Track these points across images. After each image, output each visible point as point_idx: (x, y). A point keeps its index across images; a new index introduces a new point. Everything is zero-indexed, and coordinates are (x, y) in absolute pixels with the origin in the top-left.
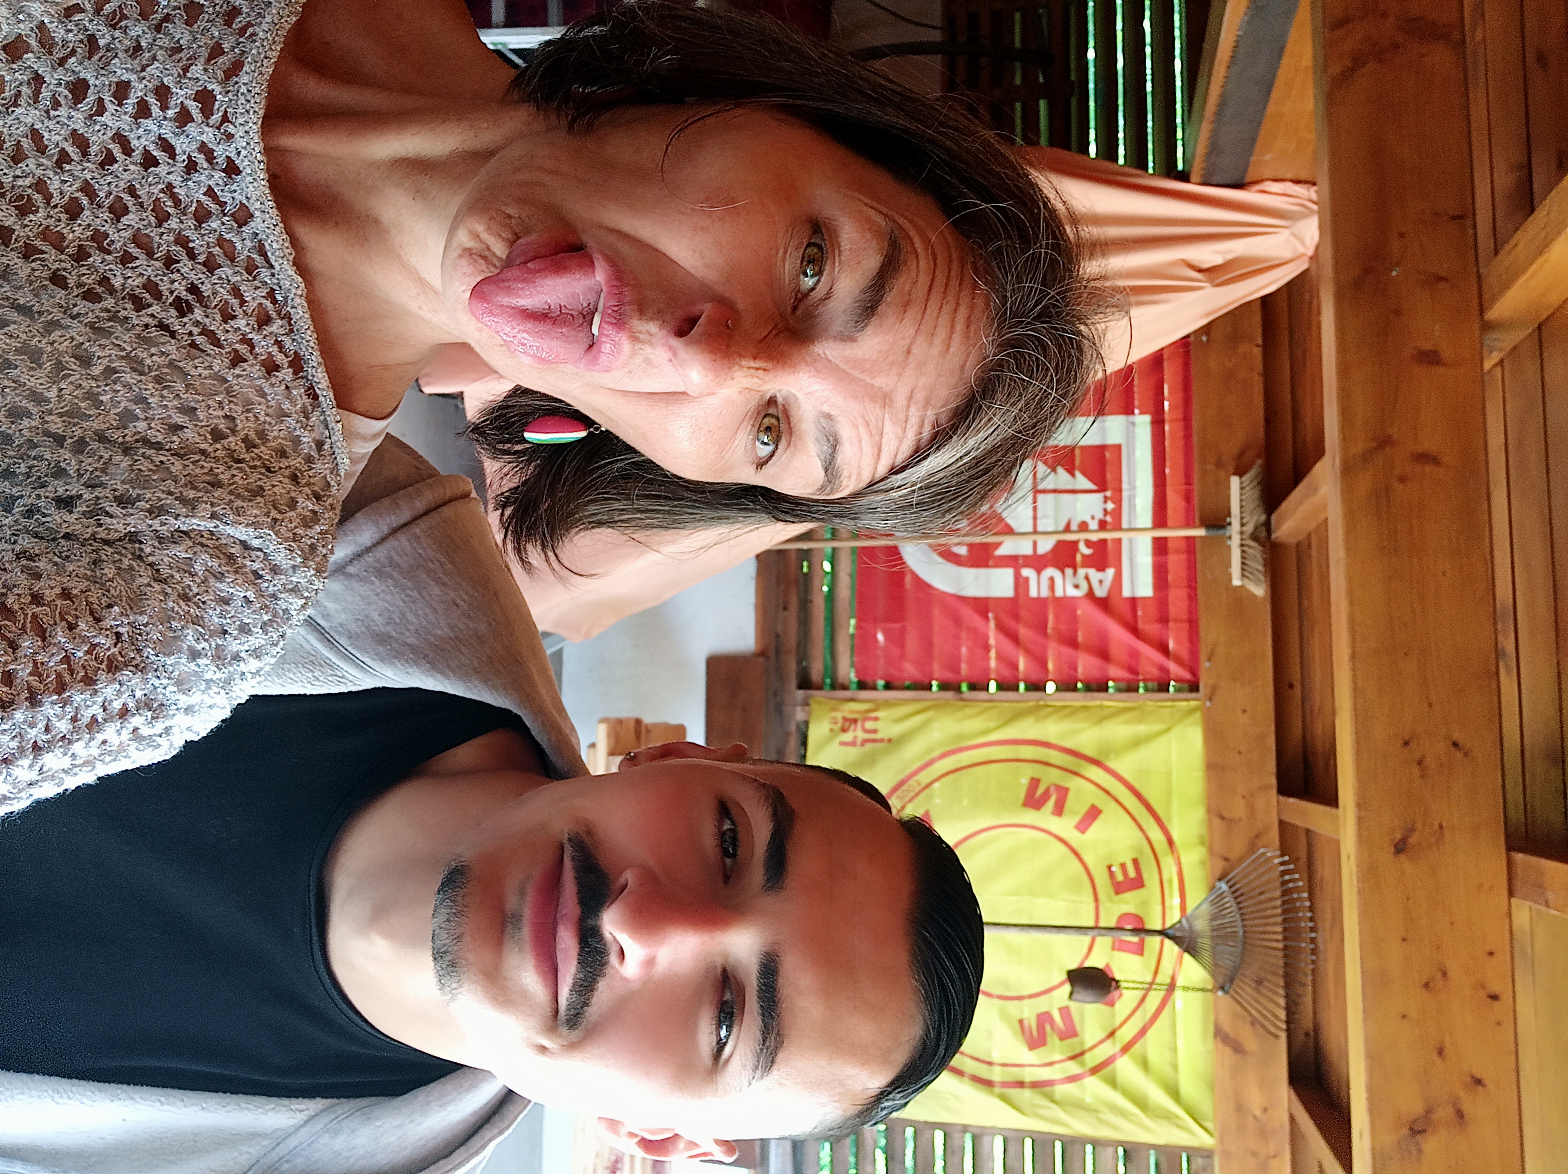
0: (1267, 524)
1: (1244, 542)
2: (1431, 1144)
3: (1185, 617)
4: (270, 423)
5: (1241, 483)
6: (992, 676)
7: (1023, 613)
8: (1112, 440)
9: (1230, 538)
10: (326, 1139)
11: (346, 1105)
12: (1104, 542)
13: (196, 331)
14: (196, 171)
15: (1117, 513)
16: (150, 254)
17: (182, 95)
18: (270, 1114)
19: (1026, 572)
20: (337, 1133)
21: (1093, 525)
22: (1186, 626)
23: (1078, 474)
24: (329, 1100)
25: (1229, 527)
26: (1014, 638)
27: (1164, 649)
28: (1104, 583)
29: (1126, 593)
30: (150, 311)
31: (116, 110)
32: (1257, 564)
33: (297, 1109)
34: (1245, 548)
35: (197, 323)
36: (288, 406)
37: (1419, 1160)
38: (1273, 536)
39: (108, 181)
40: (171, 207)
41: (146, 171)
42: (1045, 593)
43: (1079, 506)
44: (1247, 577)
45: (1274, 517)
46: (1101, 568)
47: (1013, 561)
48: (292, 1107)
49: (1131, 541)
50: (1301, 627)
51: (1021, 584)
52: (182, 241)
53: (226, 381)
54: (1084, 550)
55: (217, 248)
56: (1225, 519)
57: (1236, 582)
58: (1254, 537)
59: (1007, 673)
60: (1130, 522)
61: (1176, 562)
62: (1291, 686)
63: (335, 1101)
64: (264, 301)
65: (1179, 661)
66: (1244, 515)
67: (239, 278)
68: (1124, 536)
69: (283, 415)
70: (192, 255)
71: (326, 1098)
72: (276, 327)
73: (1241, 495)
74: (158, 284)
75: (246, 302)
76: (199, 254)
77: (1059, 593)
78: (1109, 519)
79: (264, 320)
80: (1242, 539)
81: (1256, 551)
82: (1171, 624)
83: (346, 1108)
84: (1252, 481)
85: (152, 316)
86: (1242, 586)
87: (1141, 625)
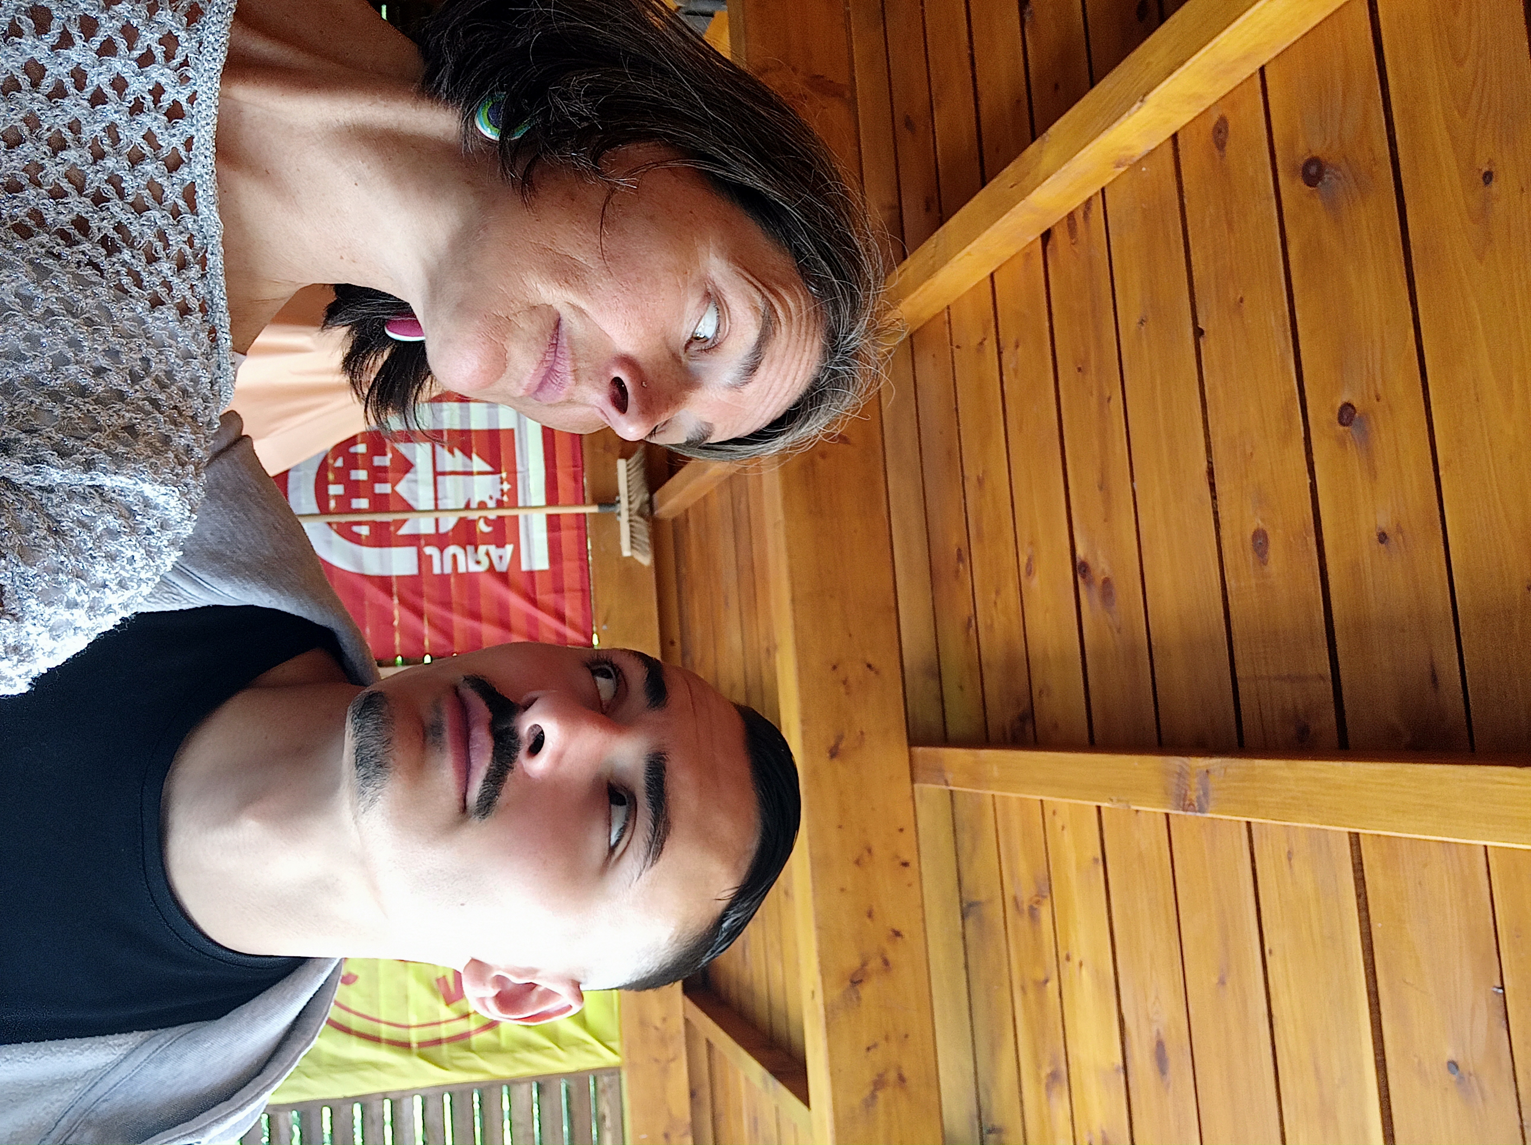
0: (650, 502)
1: (633, 518)
2: (867, 991)
3: (578, 586)
4: (178, 365)
5: (628, 465)
6: (398, 651)
7: (426, 589)
8: (503, 426)
9: (619, 514)
10: (151, 1069)
11: (165, 1035)
12: (501, 518)
13: (124, 271)
14: (142, 111)
15: (513, 493)
16: (80, 190)
17: (150, 38)
18: (87, 1053)
19: (429, 550)
20: (162, 1061)
21: (491, 504)
22: (579, 594)
23: (474, 456)
24: (147, 1032)
25: (618, 505)
26: (419, 613)
27: (560, 617)
28: (503, 559)
29: (524, 567)
30: (81, 247)
31: (84, 46)
32: (644, 538)
33: (115, 1045)
34: (633, 524)
35: (124, 263)
36: (195, 348)
37: (859, 1006)
38: (656, 513)
39: (55, 114)
40: (108, 145)
41: (93, 107)
42: (448, 570)
43: (476, 488)
44: (637, 550)
45: (656, 496)
46: (501, 545)
47: (414, 540)
48: (110, 1043)
49: (526, 517)
50: (679, 592)
51: (423, 560)
52: (115, 181)
53: (145, 323)
54: (483, 527)
55: (147, 191)
56: (614, 498)
57: (626, 553)
58: (640, 513)
59: (412, 647)
60: (525, 501)
61: (567, 536)
62: (672, 643)
63: (153, 1032)
64: (184, 246)
65: (574, 627)
66: (631, 494)
67: (166, 222)
68: (521, 513)
69: (188, 356)
70: (121, 194)
71: (142, 1030)
72: (194, 272)
73: (628, 476)
74: (88, 221)
75: (169, 245)
76: (128, 195)
77: (462, 569)
78: (505, 498)
79: (182, 265)
80: (630, 515)
81: (642, 526)
82: (567, 594)
83: (168, 1036)
84: (636, 464)
85: (83, 253)
86: (631, 557)
87: (538, 597)
